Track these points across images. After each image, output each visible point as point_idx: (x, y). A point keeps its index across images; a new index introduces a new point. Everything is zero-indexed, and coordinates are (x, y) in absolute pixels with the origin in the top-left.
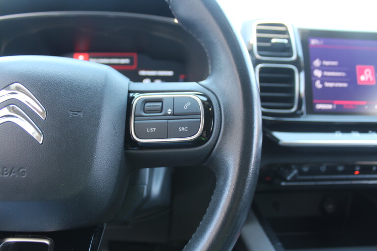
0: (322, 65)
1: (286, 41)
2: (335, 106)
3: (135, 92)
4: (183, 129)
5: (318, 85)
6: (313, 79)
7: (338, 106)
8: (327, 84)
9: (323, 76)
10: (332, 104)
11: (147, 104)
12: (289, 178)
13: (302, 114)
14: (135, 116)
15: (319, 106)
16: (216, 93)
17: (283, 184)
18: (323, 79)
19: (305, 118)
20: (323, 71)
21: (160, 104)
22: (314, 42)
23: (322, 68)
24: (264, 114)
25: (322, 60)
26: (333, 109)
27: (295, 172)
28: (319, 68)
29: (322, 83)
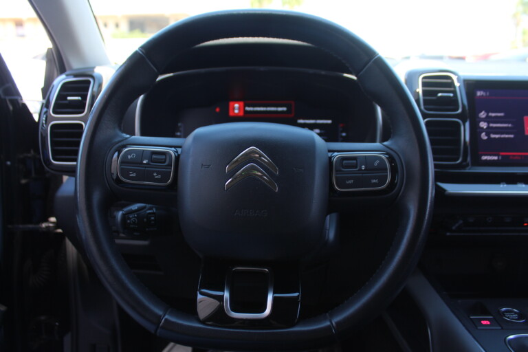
0: (487, 116)
1: (451, 95)
2: (500, 158)
3: (334, 151)
4: (374, 181)
5: (484, 136)
6: (478, 130)
7: (503, 156)
8: (493, 136)
9: (488, 127)
10: (498, 155)
11: (345, 162)
12: (454, 228)
13: (467, 165)
14: (336, 171)
15: (484, 158)
16: (399, 153)
17: (448, 234)
18: (489, 131)
19: (470, 169)
20: (489, 123)
21: (355, 162)
22: (479, 93)
23: (488, 119)
24: (436, 166)
25: (487, 112)
26: (498, 160)
27: (461, 222)
28: (484, 120)
29: (487, 134)
